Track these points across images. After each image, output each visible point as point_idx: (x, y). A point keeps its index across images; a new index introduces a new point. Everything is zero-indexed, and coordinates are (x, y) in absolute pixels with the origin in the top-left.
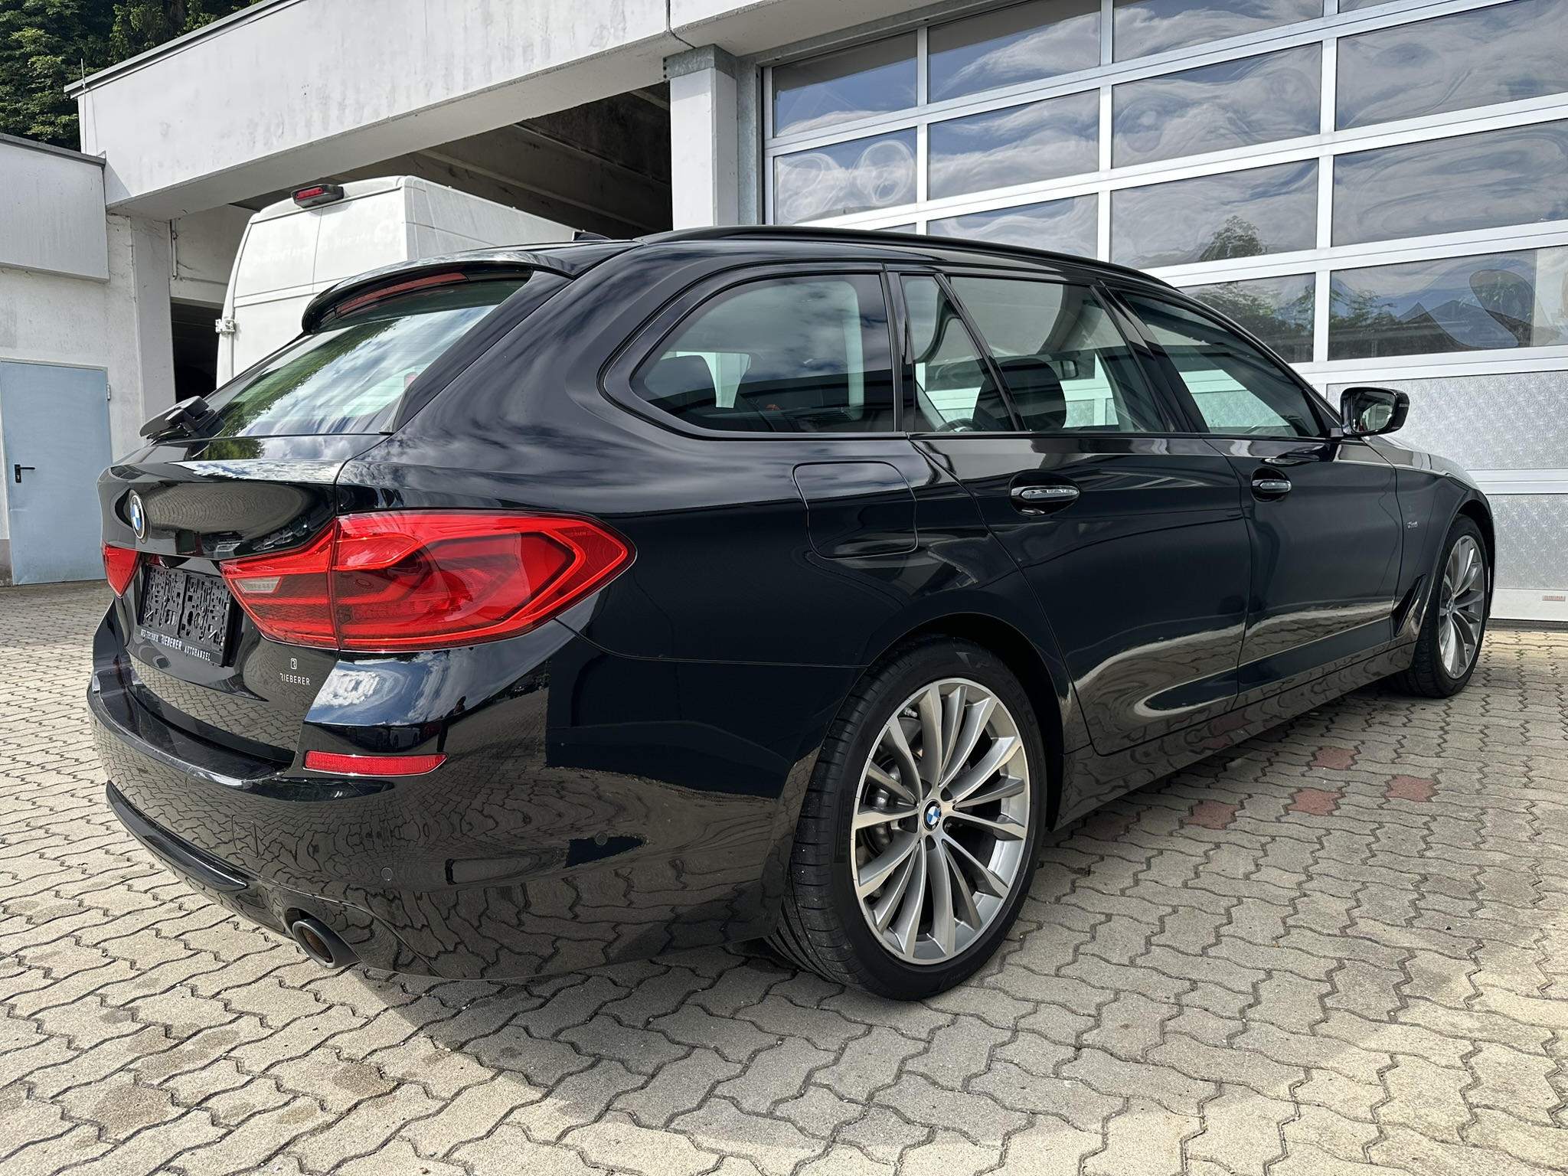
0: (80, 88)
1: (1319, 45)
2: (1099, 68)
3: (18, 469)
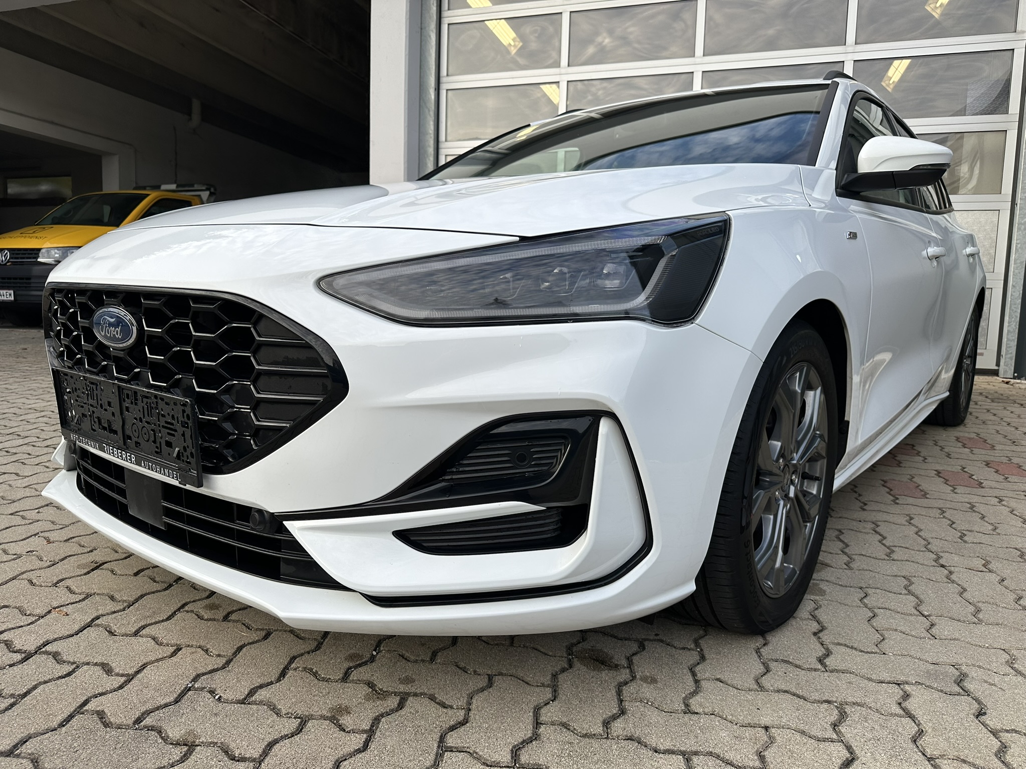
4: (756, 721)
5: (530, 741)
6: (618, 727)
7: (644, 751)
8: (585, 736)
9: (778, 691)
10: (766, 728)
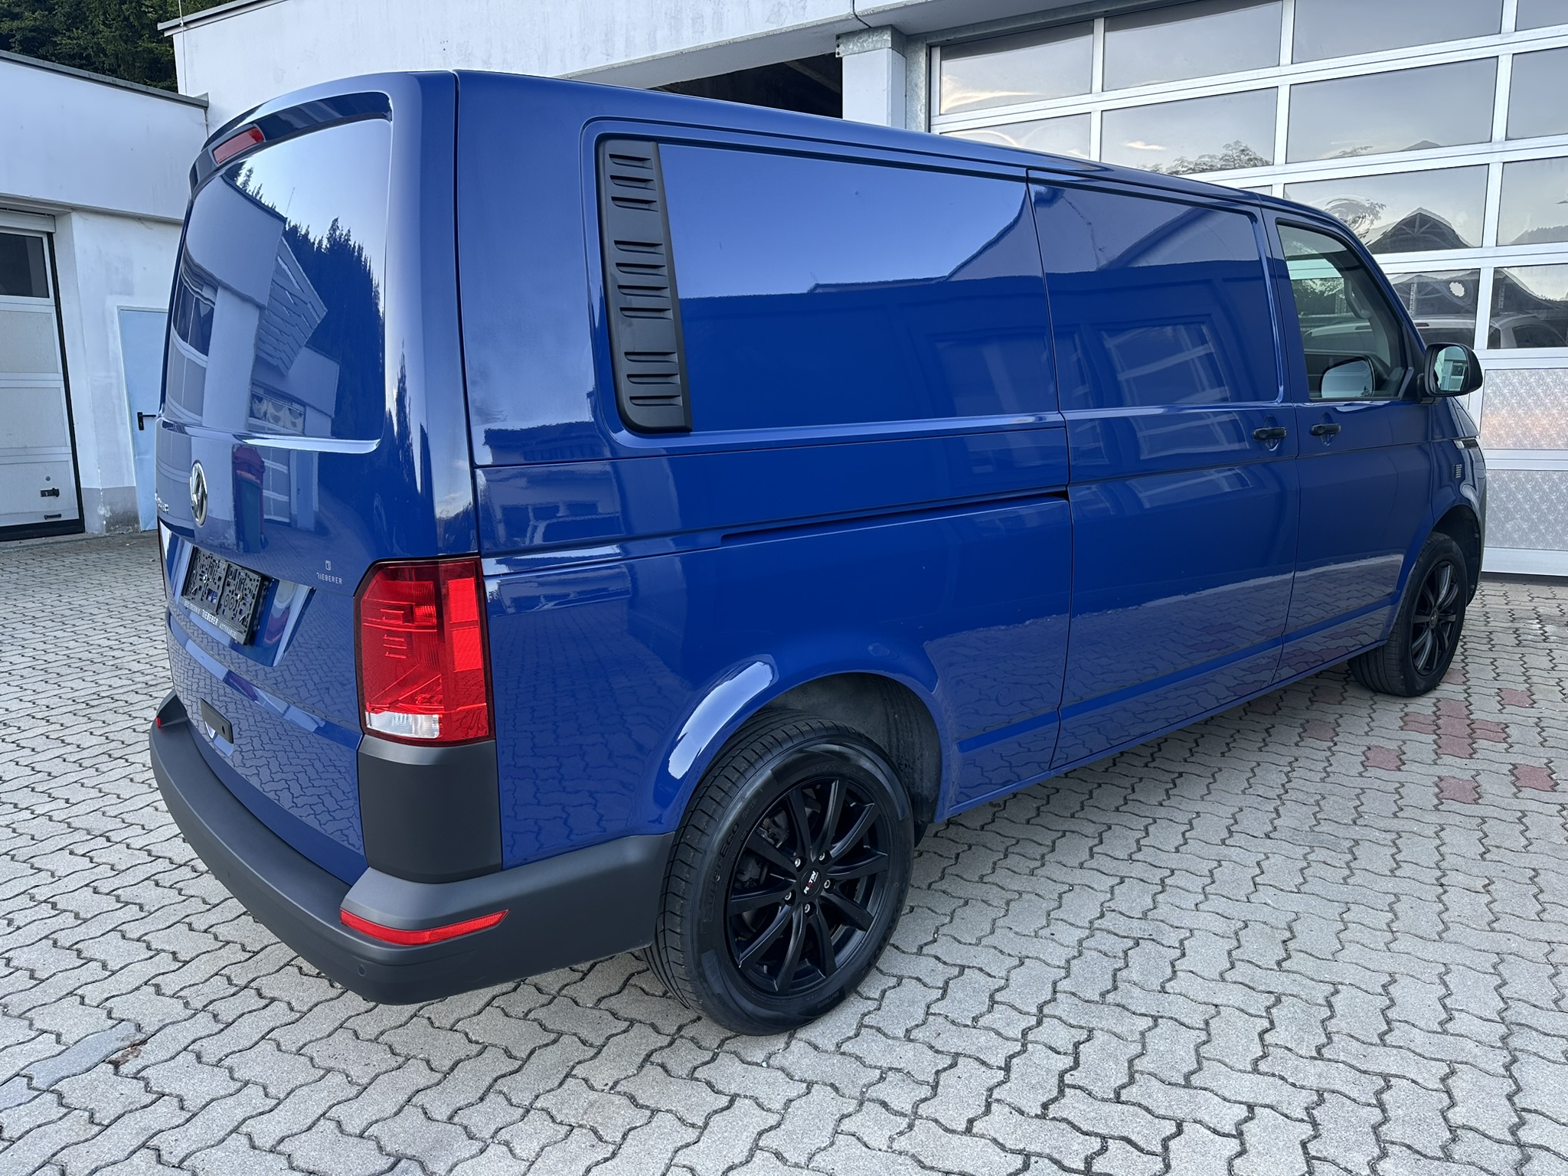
0: (178, 26)
1: (1495, 60)
2: (1278, 68)
3: (141, 417)
4: (1210, 1000)
5: (1050, 1001)
6: (1110, 998)
7: (1126, 1013)
8: (1086, 1001)
9: (1235, 983)
10: (1216, 1006)
